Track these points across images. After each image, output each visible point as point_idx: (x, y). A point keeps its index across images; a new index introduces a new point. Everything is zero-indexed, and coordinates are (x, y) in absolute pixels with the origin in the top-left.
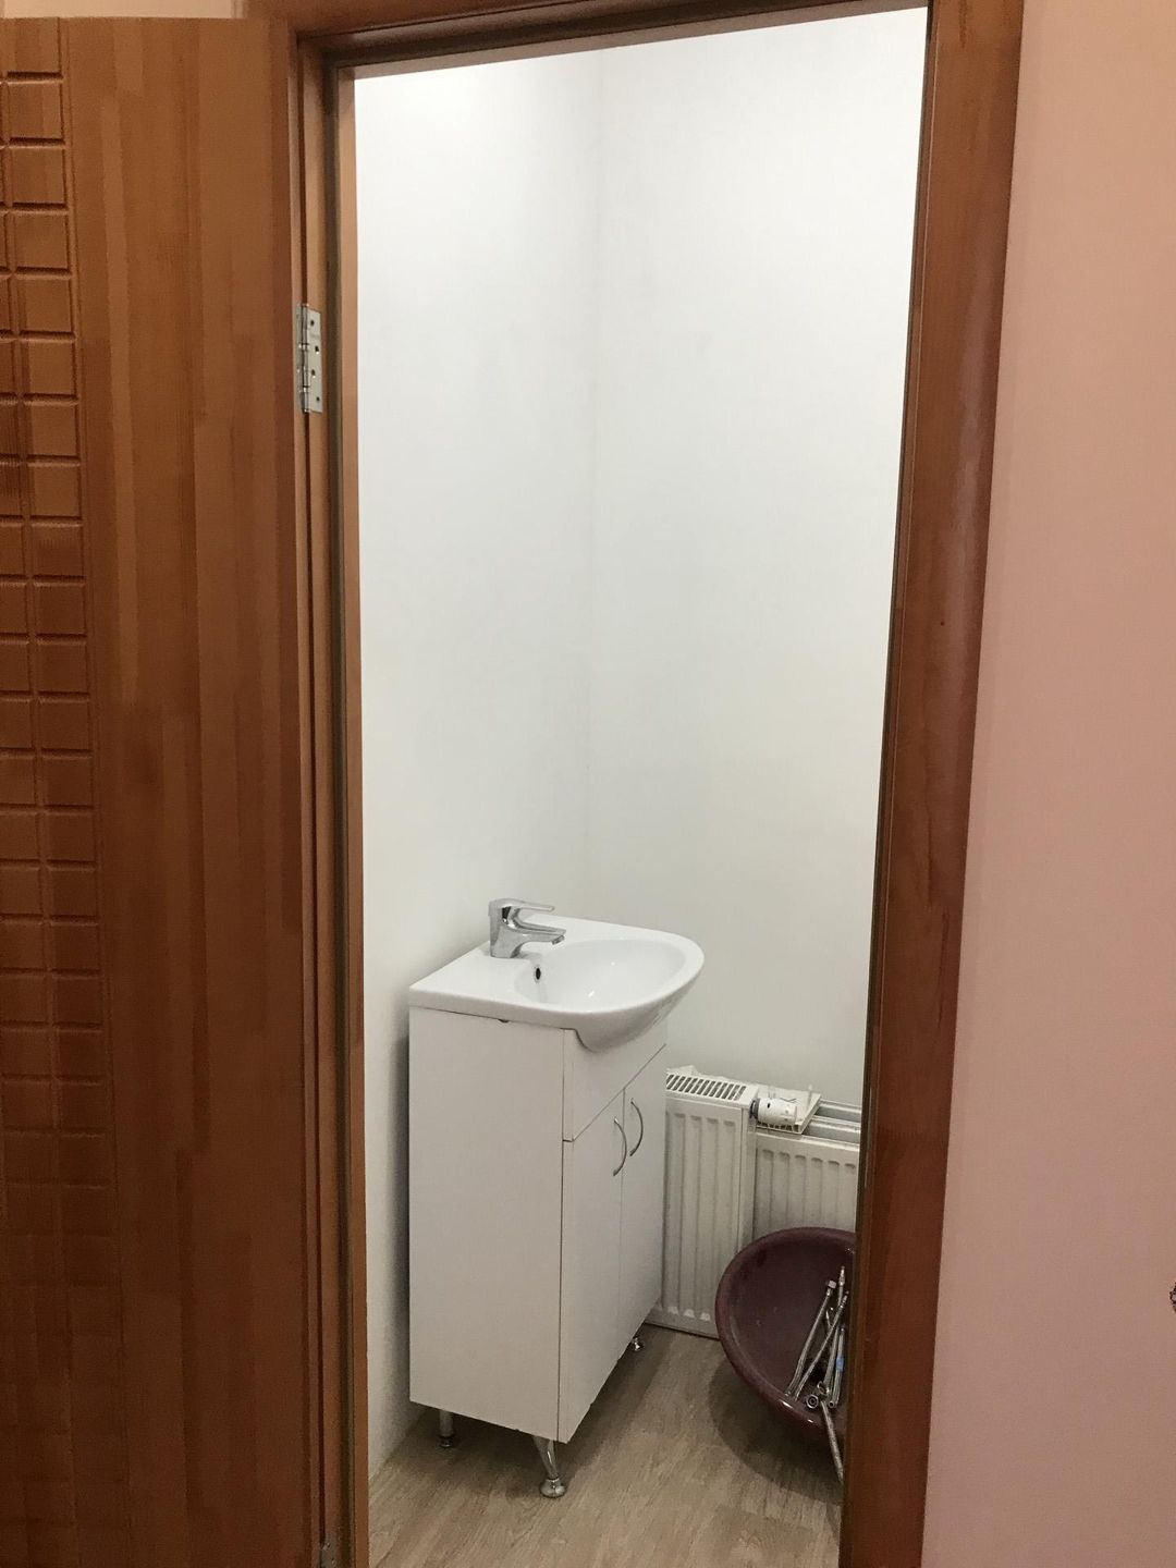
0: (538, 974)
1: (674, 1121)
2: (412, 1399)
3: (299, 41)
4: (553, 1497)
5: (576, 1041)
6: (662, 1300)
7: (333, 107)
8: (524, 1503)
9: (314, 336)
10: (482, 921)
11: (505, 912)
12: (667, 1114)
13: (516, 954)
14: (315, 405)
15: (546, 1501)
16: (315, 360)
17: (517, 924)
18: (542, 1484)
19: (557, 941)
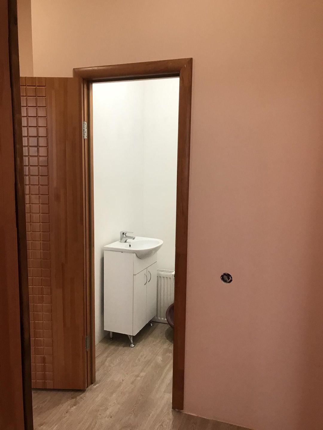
0: (130, 246)
1: (159, 278)
2: (104, 330)
3: (83, 80)
4: (132, 347)
5: (136, 256)
6: (157, 315)
7: (89, 89)
8: (126, 348)
9: (86, 126)
10: (119, 236)
11: (123, 233)
12: (157, 277)
13: (126, 242)
14: (86, 137)
15: (130, 348)
16: (86, 130)
17: (126, 236)
18: (130, 345)
19: (134, 239)
